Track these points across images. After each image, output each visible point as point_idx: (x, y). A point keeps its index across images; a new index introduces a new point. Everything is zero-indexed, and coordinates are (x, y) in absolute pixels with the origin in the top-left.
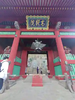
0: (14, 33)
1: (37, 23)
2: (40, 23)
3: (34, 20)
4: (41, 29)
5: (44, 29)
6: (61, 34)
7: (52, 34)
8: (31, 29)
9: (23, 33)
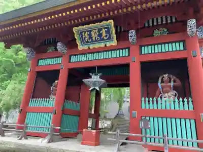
0: (60, 60)
1: (95, 35)
2: (100, 35)
3: (87, 31)
5: (108, 44)
9: (74, 59)
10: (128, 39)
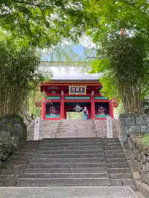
0: (59, 98)
1: (77, 90)
2: (80, 90)
3: (75, 88)
4: (80, 94)
5: (82, 94)
6: (96, 98)
7: (89, 98)
8: (73, 94)
9: (66, 98)
10: (91, 93)
